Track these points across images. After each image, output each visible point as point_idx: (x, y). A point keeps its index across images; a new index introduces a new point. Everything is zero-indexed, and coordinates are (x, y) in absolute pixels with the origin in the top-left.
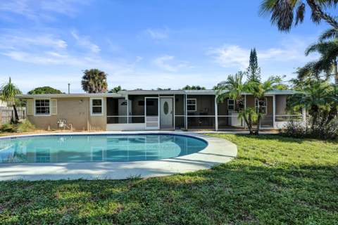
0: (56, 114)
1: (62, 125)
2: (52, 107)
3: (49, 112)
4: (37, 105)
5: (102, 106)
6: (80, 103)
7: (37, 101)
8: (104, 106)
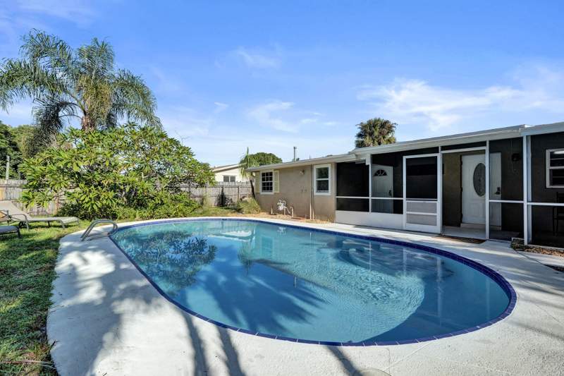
0: (278, 192)
1: (281, 208)
2: (275, 182)
3: (271, 189)
4: (263, 180)
5: (329, 179)
6: (302, 176)
7: (263, 175)
8: (332, 179)
